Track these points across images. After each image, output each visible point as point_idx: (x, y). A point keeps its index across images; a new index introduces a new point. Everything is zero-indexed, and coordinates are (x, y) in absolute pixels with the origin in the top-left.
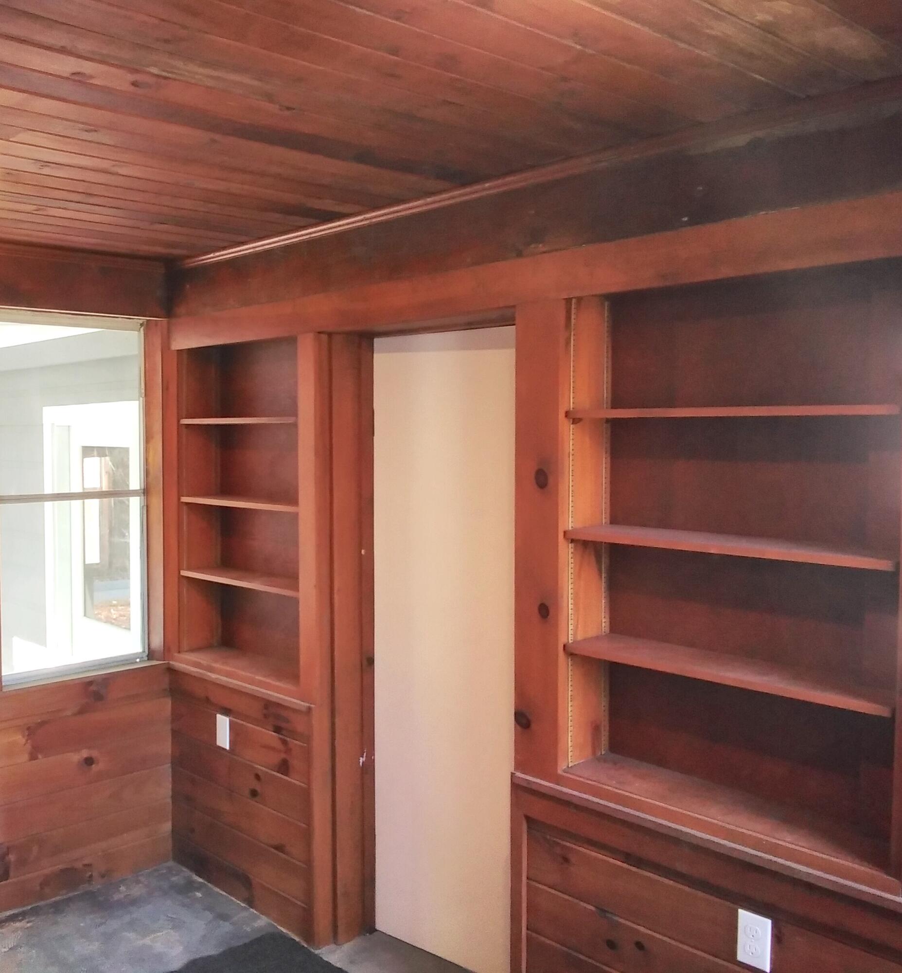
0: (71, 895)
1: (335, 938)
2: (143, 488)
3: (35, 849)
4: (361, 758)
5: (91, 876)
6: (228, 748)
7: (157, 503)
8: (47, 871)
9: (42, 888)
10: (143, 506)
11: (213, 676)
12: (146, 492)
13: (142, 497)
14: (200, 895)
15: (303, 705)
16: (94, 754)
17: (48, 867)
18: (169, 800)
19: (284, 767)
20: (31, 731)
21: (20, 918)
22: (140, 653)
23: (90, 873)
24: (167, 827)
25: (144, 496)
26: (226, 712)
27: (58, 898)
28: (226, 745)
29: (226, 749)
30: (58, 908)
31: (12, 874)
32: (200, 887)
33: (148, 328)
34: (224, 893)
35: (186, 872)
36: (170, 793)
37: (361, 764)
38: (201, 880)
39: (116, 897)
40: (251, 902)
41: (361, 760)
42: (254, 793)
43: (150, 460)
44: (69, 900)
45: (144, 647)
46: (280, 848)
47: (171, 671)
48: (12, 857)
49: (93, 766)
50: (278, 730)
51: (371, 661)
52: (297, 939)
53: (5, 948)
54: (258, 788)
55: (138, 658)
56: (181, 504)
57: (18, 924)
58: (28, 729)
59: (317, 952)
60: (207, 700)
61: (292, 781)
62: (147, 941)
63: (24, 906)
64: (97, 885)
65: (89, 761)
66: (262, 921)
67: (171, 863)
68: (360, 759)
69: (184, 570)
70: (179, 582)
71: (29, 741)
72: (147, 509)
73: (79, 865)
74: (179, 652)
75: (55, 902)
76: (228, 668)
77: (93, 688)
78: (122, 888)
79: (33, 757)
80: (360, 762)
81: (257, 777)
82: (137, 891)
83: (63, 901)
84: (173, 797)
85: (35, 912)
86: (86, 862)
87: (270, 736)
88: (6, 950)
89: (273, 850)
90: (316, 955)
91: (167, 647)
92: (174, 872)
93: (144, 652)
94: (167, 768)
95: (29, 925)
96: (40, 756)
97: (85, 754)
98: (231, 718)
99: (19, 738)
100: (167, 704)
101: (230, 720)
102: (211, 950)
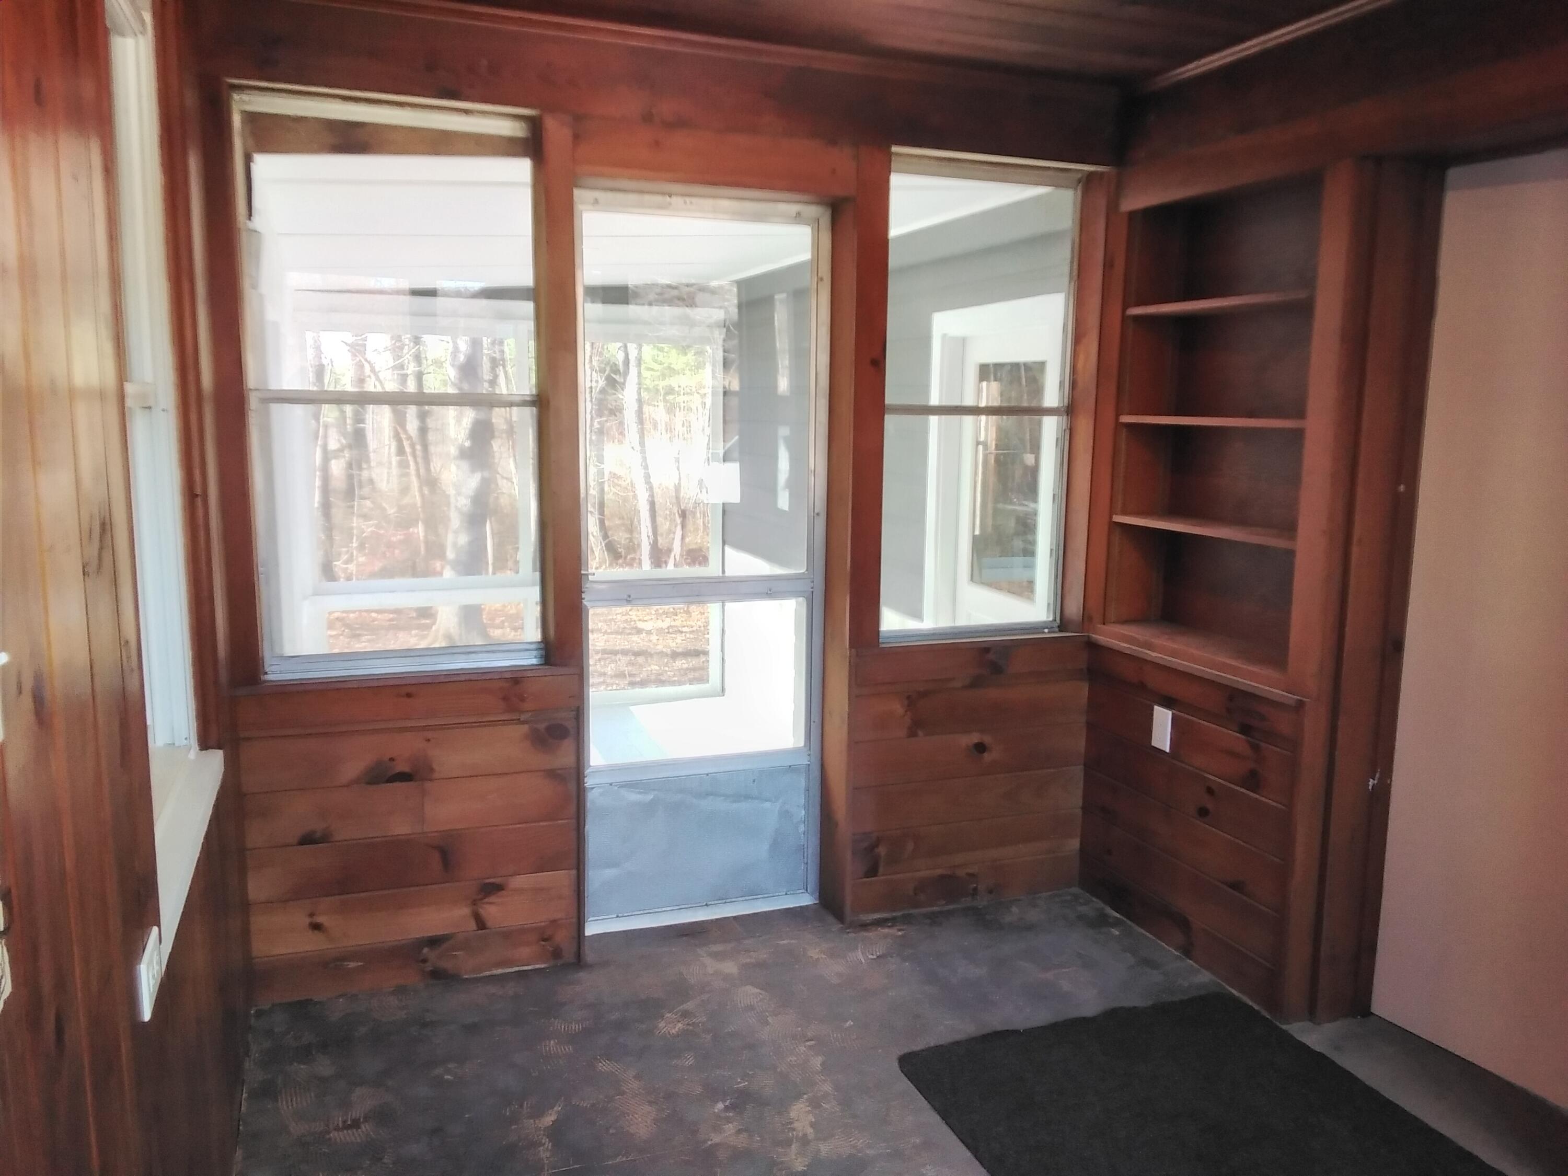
0: (951, 907)
1: (1312, 1014)
2: (1066, 404)
3: (910, 846)
4: (1371, 780)
5: (975, 889)
6: (1168, 750)
7: (1085, 426)
8: (924, 874)
9: (915, 894)
10: (1065, 430)
11: (1153, 655)
12: (1070, 410)
13: (1065, 417)
14: (1117, 933)
15: (1291, 698)
16: (987, 739)
17: (925, 870)
18: (1079, 812)
19: (1253, 780)
20: (911, 701)
21: (889, 924)
22: (1051, 621)
23: (975, 885)
24: (1074, 844)
25: (1068, 415)
26: (1168, 703)
27: (935, 909)
28: (1165, 744)
29: (1166, 752)
30: (934, 919)
31: (881, 870)
32: (1117, 923)
33: (1088, 183)
34: (1151, 936)
35: (1098, 903)
36: (1080, 803)
37: (1370, 788)
38: (1118, 915)
39: (1008, 919)
40: (1187, 951)
41: (1371, 782)
42: (1203, 812)
43: (1080, 365)
44: (950, 913)
45: (1055, 614)
46: (1236, 886)
47: (1092, 646)
48: (882, 850)
49: (985, 754)
50: (1245, 729)
51: (1398, 646)
52: (1256, 1007)
53: (872, 955)
54: (1210, 806)
55: (1047, 628)
56: (1119, 426)
57: (886, 931)
58: (909, 697)
59: (1284, 1027)
60: (1142, 686)
61: (1263, 799)
62: (1049, 975)
63: (894, 911)
64: (982, 902)
65: (981, 748)
66: (1204, 977)
67: (1076, 890)
68: (1369, 781)
69: (1117, 514)
70: (1109, 528)
71: (908, 713)
72: (1071, 433)
73: (961, 873)
74: (1104, 624)
75: (933, 913)
76: (1175, 646)
77: (991, 656)
78: (1014, 909)
79: (912, 734)
80: (1369, 785)
81: (1210, 791)
82: (1033, 915)
83: (941, 912)
84: (1084, 808)
85: (907, 920)
86: (971, 871)
87: (1231, 737)
88: (875, 957)
89: (1225, 887)
90: (1284, 1031)
91: (1087, 617)
92: (1081, 901)
93: (1055, 620)
94: (1078, 771)
95: (900, 933)
96: (920, 733)
97: (975, 738)
98: (1174, 711)
99: (897, 707)
100: (1083, 690)
101: (1173, 714)
102: (1134, 1000)
